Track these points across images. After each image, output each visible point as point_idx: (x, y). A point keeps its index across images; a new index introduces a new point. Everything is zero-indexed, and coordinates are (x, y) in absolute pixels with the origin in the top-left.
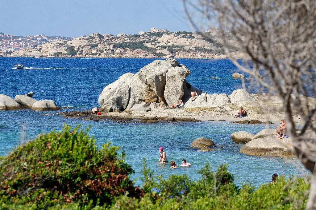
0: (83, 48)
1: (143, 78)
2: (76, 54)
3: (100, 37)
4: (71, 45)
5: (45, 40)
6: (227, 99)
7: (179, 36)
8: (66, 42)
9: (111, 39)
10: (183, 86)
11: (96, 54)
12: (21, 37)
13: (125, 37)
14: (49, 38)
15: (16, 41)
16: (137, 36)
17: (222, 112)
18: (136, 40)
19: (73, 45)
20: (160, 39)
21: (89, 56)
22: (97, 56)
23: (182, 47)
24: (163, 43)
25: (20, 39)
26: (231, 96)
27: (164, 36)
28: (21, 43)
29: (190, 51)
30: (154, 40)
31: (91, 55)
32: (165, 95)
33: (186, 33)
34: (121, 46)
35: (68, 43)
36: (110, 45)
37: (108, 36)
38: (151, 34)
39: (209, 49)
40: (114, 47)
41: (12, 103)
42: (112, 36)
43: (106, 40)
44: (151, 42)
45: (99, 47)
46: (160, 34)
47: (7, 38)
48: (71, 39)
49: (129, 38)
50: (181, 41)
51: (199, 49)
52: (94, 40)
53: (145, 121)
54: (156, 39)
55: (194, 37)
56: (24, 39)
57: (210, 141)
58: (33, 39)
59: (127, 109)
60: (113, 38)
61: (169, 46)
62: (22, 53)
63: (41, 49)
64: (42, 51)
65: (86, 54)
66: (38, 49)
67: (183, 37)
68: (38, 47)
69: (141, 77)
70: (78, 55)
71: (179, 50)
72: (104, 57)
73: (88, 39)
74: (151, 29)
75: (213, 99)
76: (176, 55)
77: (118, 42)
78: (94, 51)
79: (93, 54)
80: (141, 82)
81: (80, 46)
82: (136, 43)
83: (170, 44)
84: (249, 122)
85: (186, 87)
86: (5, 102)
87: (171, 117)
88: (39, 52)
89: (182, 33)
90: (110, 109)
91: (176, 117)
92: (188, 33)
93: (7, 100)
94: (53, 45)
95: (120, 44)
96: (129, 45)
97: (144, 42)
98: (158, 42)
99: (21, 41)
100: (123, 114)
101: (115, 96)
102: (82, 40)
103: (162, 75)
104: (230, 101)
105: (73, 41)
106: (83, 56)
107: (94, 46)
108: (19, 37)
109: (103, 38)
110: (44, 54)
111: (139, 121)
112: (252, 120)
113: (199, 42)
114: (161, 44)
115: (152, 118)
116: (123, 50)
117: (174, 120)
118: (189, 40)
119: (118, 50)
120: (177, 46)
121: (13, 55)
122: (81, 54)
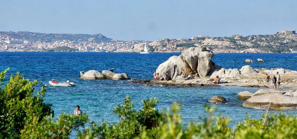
0: (158, 47)
1: (184, 59)
2: (154, 50)
3: (169, 40)
4: (151, 45)
5: (136, 43)
6: (238, 72)
7: (215, 40)
8: (149, 43)
9: (175, 42)
10: (209, 64)
11: (166, 50)
12: (123, 41)
13: (183, 41)
14: (139, 41)
15: (120, 43)
16: (190, 40)
17: (234, 80)
18: (190, 42)
19: (152, 45)
20: (204, 42)
21: (162, 52)
22: (167, 52)
23: (217, 46)
24: (206, 44)
25: (122, 42)
26: (241, 70)
27: (206, 39)
28: (123, 45)
29: (221, 48)
30: (200, 42)
31: (163, 51)
32: (198, 70)
33: (219, 38)
34: (181, 45)
35: (150, 44)
36: (174, 45)
37: (173, 40)
38: (198, 39)
39: (233, 47)
40: (176, 46)
41: (99, 75)
42: (175, 40)
43: (172, 42)
44: (198, 43)
45: (168, 46)
46: (204, 39)
47: (114, 42)
48: (151, 42)
49: (186, 41)
50: (217, 43)
51: (227, 47)
52: (165, 42)
53: (183, 86)
54: (202, 42)
55: (224, 41)
56: (124, 42)
57: (223, 98)
58: (130, 42)
59: (173, 79)
60: (176, 41)
61: (209, 46)
62: (122, 50)
63: (133, 48)
64: (134, 49)
65: (160, 51)
66: (132, 48)
67: (218, 40)
68: (132, 47)
69: (182, 58)
70: (155, 51)
71: (215, 48)
72: (171, 52)
73: (161, 42)
74: (199, 36)
75: (229, 72)
76: (213, 51)
77: (179, 43)
78: (165, 49)
79: (164, 50)
80: (182, 61)
81: (157, 46)
82: (189, 44)
83: (209, 44)
84: (252, 86)
85: (212, 65)
86: (95, 75)
87: (200, 83)
88: (132, 50)
89: (217, 38)
90: (162, 79)
91: (204, 83)
92: (221, 38)
93: (96, 73)
94: (140, 46)
95: (180, 44)
96: (186, 45)
97: (194, 43)
98: (202, 43)
99: (122, 44)
100: (170, 82)
101: (165, 70)
102: (158, 42)
103: (196, 56)
104: (240, 74)
105: (153, 43)
106: (158, 52)
107: (165, 46)
108: (121, 41)
109: (170, 41)
110: (135, 51)
111: (179, 86)
112: (254, 85)
113: (227, 43)
114: (204, 45)
115: (188, 84)
116: (181, 48)
117: (202, 85)
118: (221, 42)
119: (179, 48)
120: (214, 46)
121: (117, 51)
122: (157, 50)
